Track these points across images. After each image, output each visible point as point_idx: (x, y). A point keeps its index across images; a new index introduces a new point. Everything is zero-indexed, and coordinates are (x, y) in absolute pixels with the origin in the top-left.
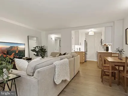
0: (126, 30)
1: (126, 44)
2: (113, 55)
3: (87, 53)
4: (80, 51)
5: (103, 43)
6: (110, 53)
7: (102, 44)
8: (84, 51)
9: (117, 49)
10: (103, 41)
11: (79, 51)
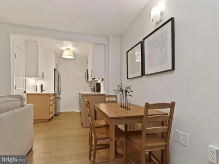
0: (127, 52)
1: (128, 78)
2: (107, 99)
3: (61, 96)
4: (44, 92)
5: (90, 76)
6: (102, 95)
7: (88, 78)
8: (53, 92)
9: (119, 86)
10: (89, 73)
11: (39, 91)
